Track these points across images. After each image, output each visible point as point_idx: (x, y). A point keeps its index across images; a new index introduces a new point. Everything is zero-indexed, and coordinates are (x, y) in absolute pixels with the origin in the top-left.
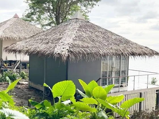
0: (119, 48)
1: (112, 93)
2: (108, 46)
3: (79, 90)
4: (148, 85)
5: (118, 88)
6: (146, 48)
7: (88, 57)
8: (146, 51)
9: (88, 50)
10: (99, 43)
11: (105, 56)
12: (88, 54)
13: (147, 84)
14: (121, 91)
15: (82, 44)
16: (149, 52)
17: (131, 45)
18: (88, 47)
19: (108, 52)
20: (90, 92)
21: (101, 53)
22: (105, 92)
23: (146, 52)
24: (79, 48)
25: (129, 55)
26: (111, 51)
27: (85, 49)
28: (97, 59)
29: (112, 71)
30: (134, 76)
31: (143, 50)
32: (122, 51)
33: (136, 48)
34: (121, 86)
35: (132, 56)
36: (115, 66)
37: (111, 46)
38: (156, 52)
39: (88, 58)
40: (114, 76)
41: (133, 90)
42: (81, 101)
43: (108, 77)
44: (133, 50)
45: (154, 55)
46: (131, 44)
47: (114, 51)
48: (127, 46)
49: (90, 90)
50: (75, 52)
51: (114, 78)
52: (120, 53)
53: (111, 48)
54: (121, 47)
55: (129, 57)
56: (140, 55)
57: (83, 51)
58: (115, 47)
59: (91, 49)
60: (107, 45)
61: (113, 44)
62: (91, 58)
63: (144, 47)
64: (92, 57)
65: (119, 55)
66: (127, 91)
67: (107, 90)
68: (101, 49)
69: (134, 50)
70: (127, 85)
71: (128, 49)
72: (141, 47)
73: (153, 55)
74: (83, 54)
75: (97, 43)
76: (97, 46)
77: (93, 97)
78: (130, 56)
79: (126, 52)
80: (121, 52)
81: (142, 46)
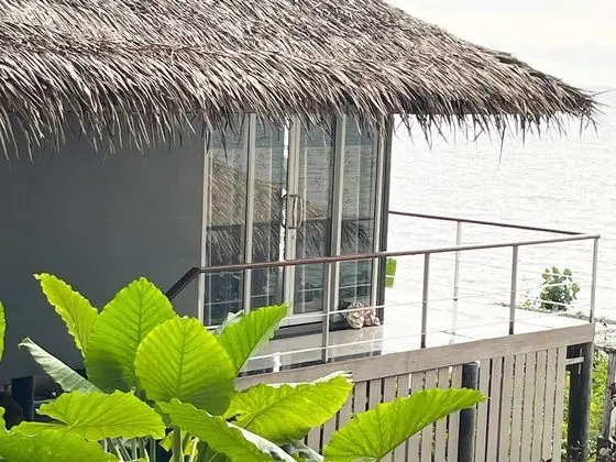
0: (321, 57)
1: (276, 370)
2: (251, 48)
3: (36, 350)
4: (512, 313)
5: (320, 336)
6: (503, 60)
7: (110, 122)
8: (505, 79)
9: (111, 73)
10: (189, 21)
11: (226, 112)
12: (107, 97)
13: (512, 306)
14: (334, 355)
15: (64, 28)
16: (526, 91)
17: (405, 41)
18: (104, 49)
19: (251, 87)
20: (117, 364)
21: (198, 94)
22: (227, 356)
23: (504, 89)
24: (40, 52)
25: (391, 110)
26: (271, 78)
27: (83, 61)
28: (169, 136)
29: (276, 225)
30: (427, 253)
31: (484, 74)
32: (342, 77)
33: (440, 63)
34: (342, 325)
35: (413, 118)
36: (300, 189)
37: (270, 45)
38: (567, 88)
39: (107, 130)
40: (292, 256)
41: (418, 347)
42: (45, 419)
43: (249, 260)
44: (417, 72)
45: (559, 114)
46: (408, 32)
47: (290, 82)
48: (377, 46)
49: (115, 350)
50: (10, 80)
51: (290, 271)
52: (332, 94)
53: (272, 62)
54: (339, 55)
55: (389, 124)
56: (461, 108)
57: (74, 76)
58: (294, 53)
59: (126, 65)
60: (240, 35)
61: (281, 32)
62: (126, 131)
63: (489, 58)
64: (136, 118)
65: (326, 107)
66: (377, 353)
67: (236, 347)
68: (201, 61)
69: (427, 78)
70: (380, 314)
71: (387, 69)
72: (472, 58)
73: (550, 114)
74: (73, 94)
75: (171, 23)
76: (174, 44)
77: (142, 395)
78: (397, 117)
79: (371, 91)
80: (336, 87)
81: (481, 49)
